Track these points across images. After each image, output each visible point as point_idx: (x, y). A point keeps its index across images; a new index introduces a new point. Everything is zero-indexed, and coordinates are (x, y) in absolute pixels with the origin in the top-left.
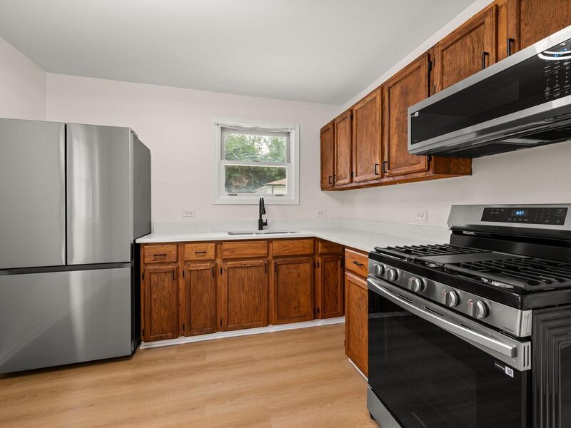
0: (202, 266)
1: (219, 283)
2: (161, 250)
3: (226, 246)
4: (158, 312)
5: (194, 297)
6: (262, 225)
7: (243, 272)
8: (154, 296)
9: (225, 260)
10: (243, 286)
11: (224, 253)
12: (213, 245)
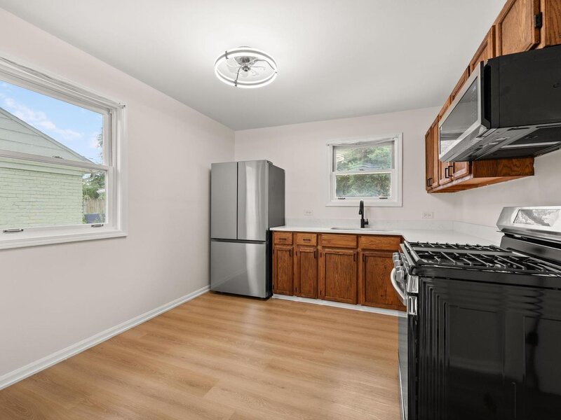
0: (308, 250)
1: (320, 263)
2: (283, 236)
3: (324, 237)
4: (281, 278)
5: (303, 271)
6: (364, 224)
7: (337, 258)
8: (280, 265)
9: (324, 247)
10: (337, 269)
11: (323, 242)
12: (316, 235)
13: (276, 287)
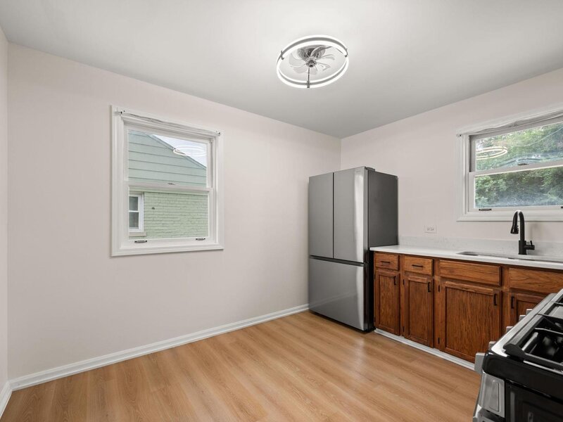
0: (420, 279)
1: (438, 300)
2: (387, 258)
3: (443, 264)
4: (385, 309)
5: (412, 306)
6: (525, 248)
7: (464, 296)
8: (382, 294)
9: (444, 278)
11: (442, 271)
12: (430, 261)
13: (377, 320)
